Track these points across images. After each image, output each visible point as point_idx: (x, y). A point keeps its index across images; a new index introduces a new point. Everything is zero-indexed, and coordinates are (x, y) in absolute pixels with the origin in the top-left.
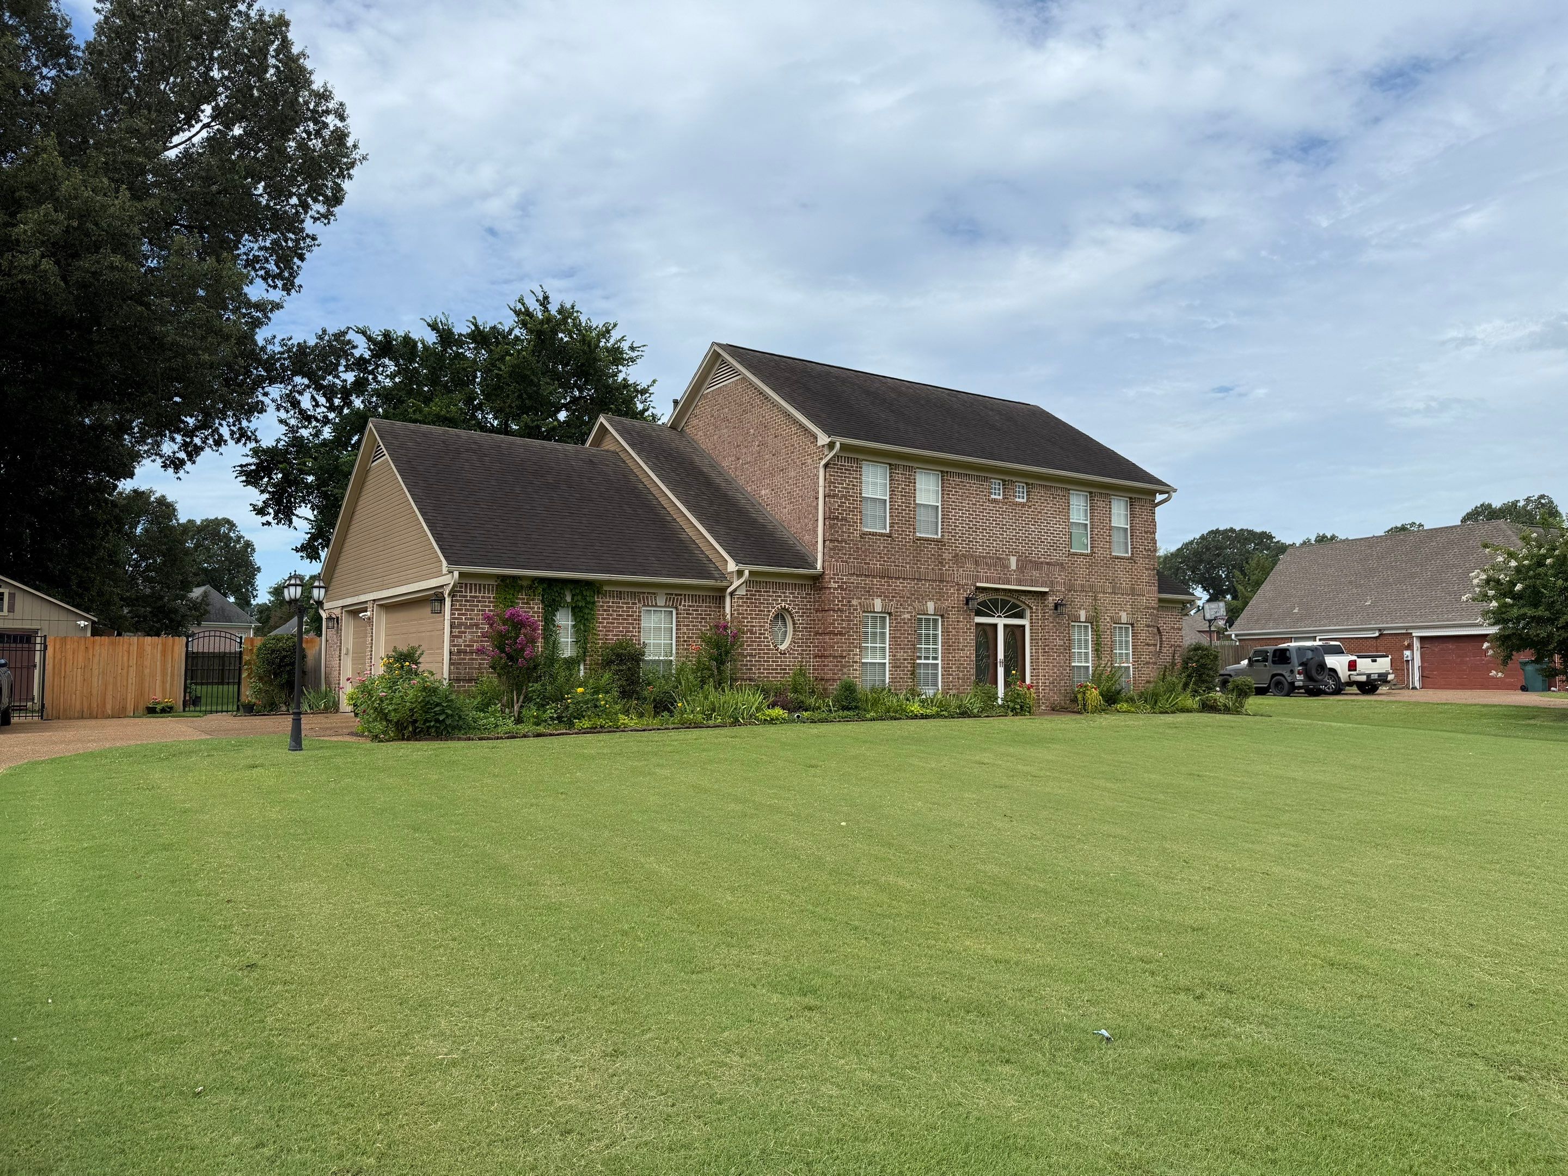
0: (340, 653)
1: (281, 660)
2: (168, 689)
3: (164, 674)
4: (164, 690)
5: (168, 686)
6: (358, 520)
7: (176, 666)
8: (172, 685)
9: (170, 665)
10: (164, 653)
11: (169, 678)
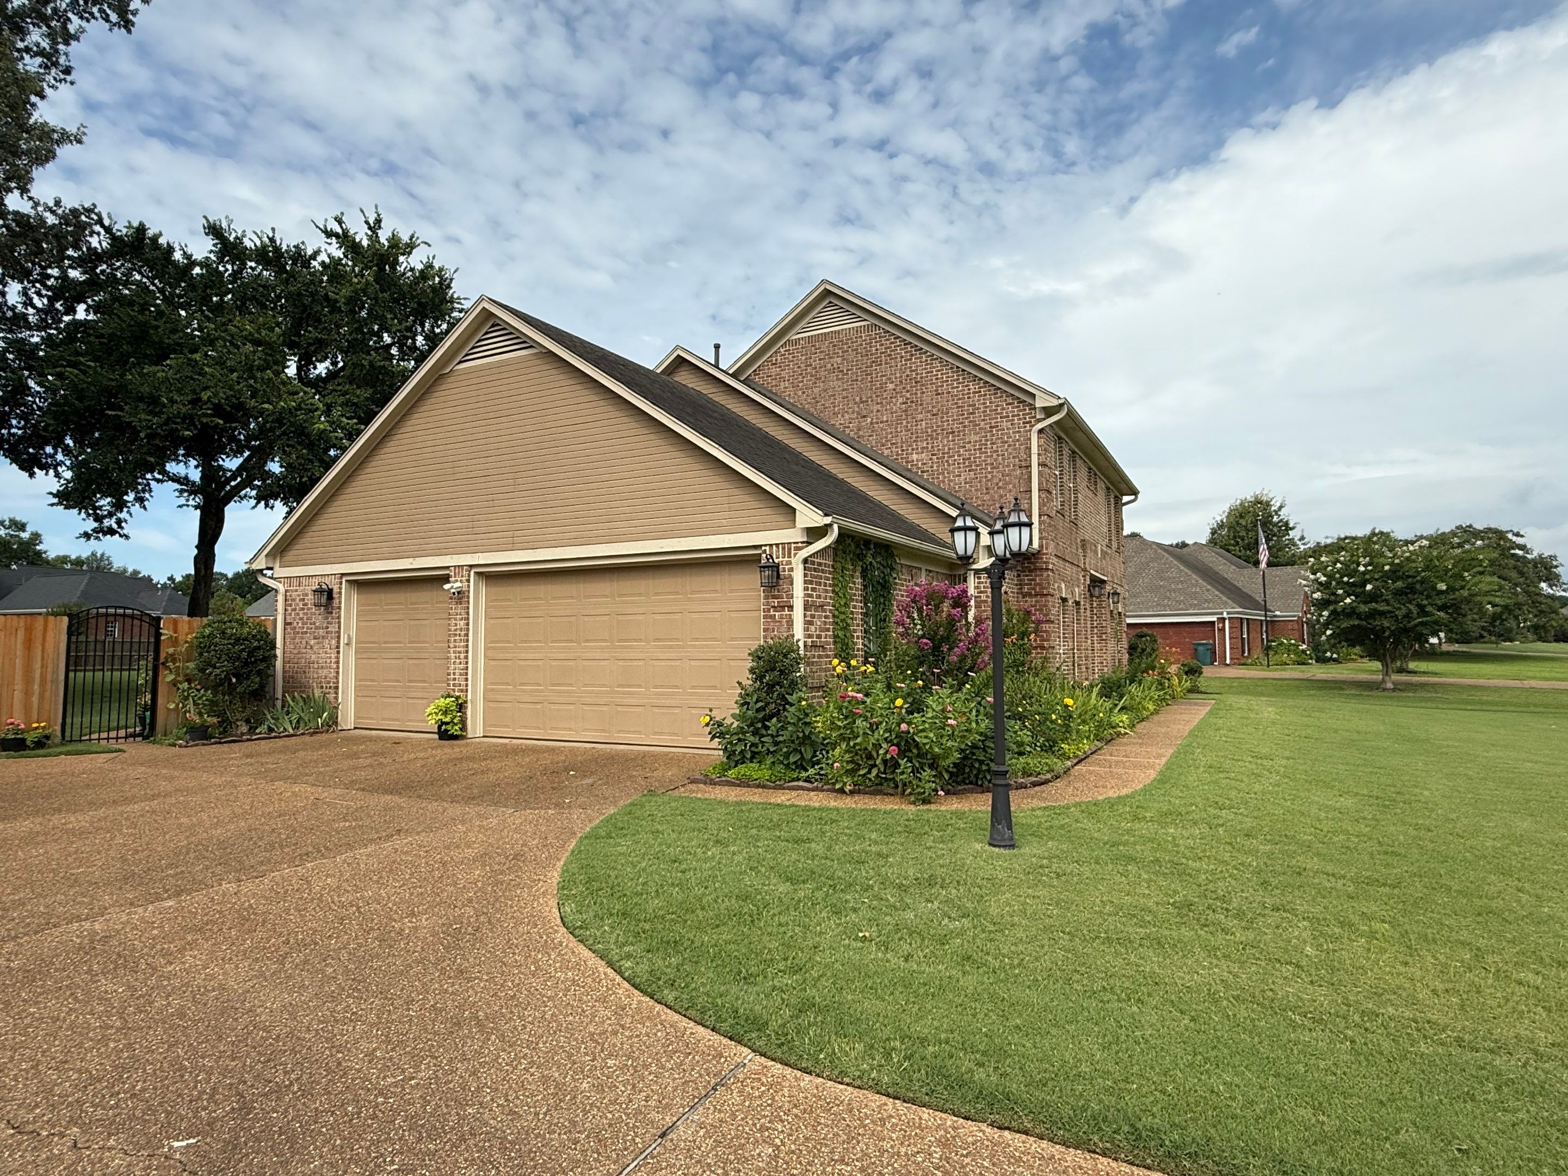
0: (339, 642)
1: (250, 654)
2: (35, 706)
3: (28, 680)
4: (27, 708)
5: (35, 699)
6: (392, 449)
7: (50, 666)
8: (41, 697)
9: (39, 665)
10: (28, 644)
11: (36, 687)
